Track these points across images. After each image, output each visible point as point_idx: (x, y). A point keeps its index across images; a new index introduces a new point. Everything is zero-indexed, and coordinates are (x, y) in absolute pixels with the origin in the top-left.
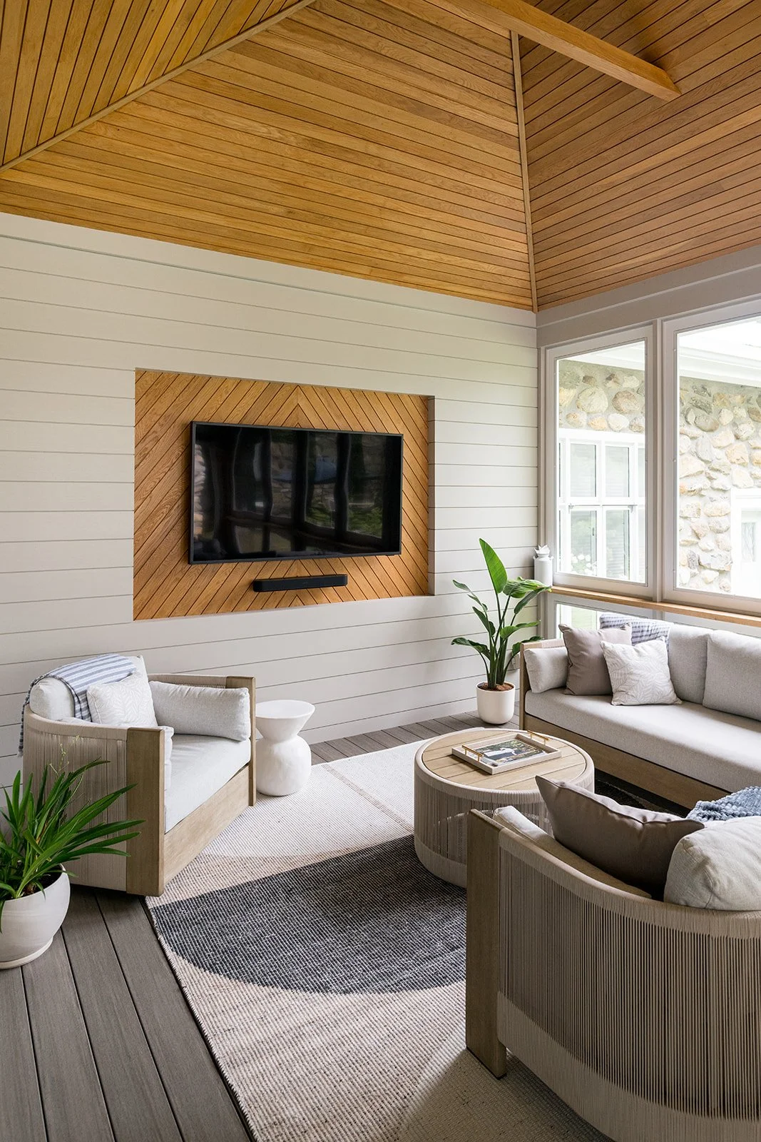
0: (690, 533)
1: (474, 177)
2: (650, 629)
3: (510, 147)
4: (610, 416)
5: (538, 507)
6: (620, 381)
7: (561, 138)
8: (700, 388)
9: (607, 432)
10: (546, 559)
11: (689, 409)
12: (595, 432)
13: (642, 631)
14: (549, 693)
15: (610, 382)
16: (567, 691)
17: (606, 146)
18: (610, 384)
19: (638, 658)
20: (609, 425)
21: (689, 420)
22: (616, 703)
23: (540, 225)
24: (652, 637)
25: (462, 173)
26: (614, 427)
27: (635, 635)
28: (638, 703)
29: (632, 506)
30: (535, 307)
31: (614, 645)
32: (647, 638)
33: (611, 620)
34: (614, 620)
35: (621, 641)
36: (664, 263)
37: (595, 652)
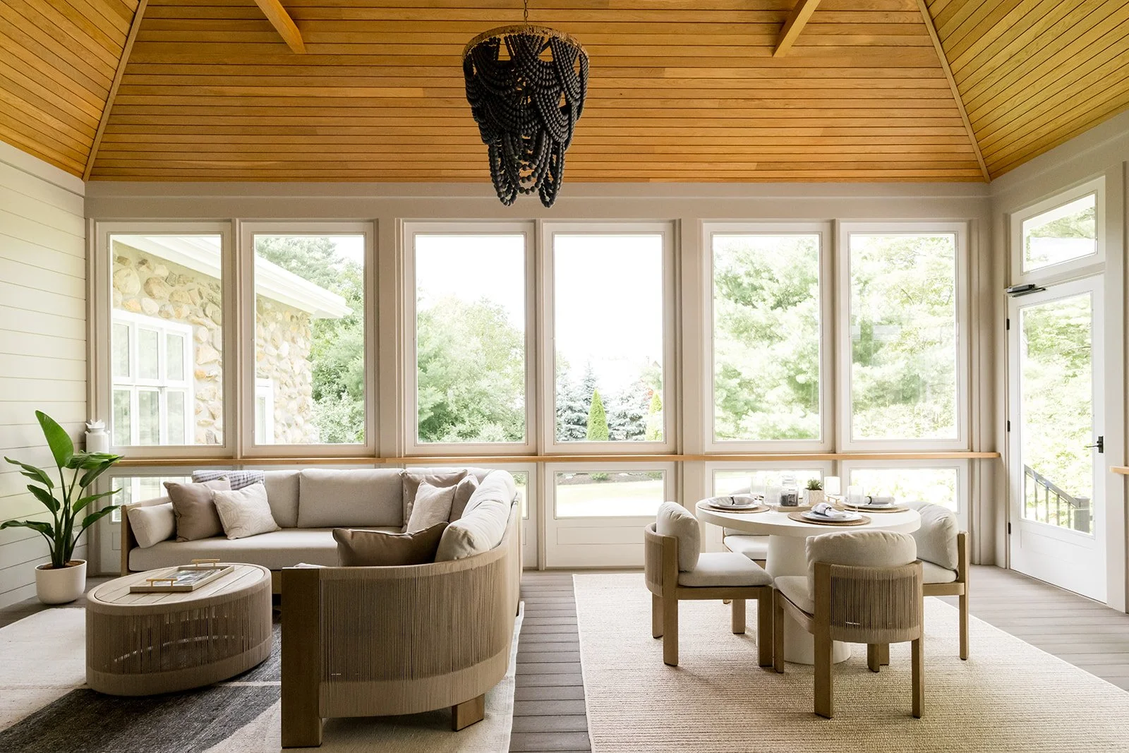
0: (208, 414)
1: (74, 27)
2: (245, 477)
3: (125, 18)
4: (144, 299)
5: (88, 382)
6: (152, 267)
7: (183, 35)
8: (215, 287)
9: (140, 315)
10: (102, 433)
11: (206, 304)
12: (130, 313)
13: (239, 480)
14: (162, 543)
15: (144, 266)
16: (180, 539)
17: (226, 60)
18: (143, 268)
19: (245, 499)
20: (142, 308)
21: (207, 313)
22: (232, 538)
23: (126, 99)
24: (249, 483)
25: (61, 17)
26: (147, 310)
27: (233, 484)
28: (250, 534)
29: (161, 388)
30: (87, 175)
31: (223, 492)
32: (245, 484)
33: (206, 475)
34: (207, 475)
35: (223, 488)
36: (249, 173)
37: (204, 501)
